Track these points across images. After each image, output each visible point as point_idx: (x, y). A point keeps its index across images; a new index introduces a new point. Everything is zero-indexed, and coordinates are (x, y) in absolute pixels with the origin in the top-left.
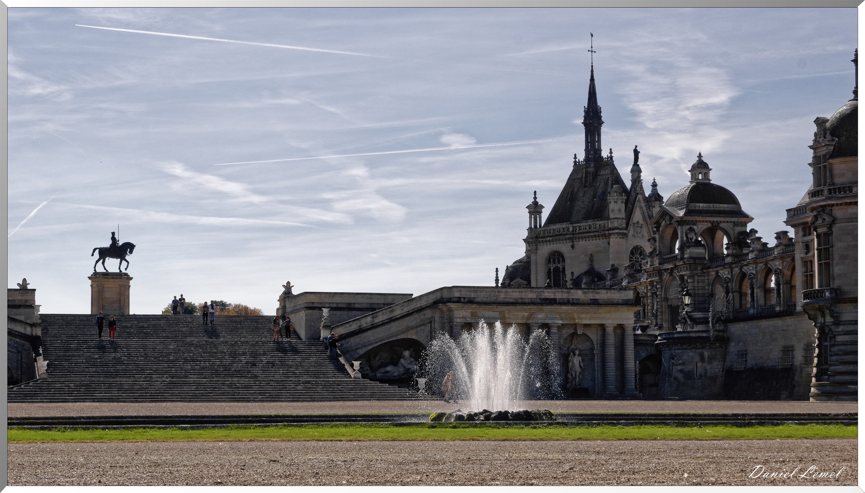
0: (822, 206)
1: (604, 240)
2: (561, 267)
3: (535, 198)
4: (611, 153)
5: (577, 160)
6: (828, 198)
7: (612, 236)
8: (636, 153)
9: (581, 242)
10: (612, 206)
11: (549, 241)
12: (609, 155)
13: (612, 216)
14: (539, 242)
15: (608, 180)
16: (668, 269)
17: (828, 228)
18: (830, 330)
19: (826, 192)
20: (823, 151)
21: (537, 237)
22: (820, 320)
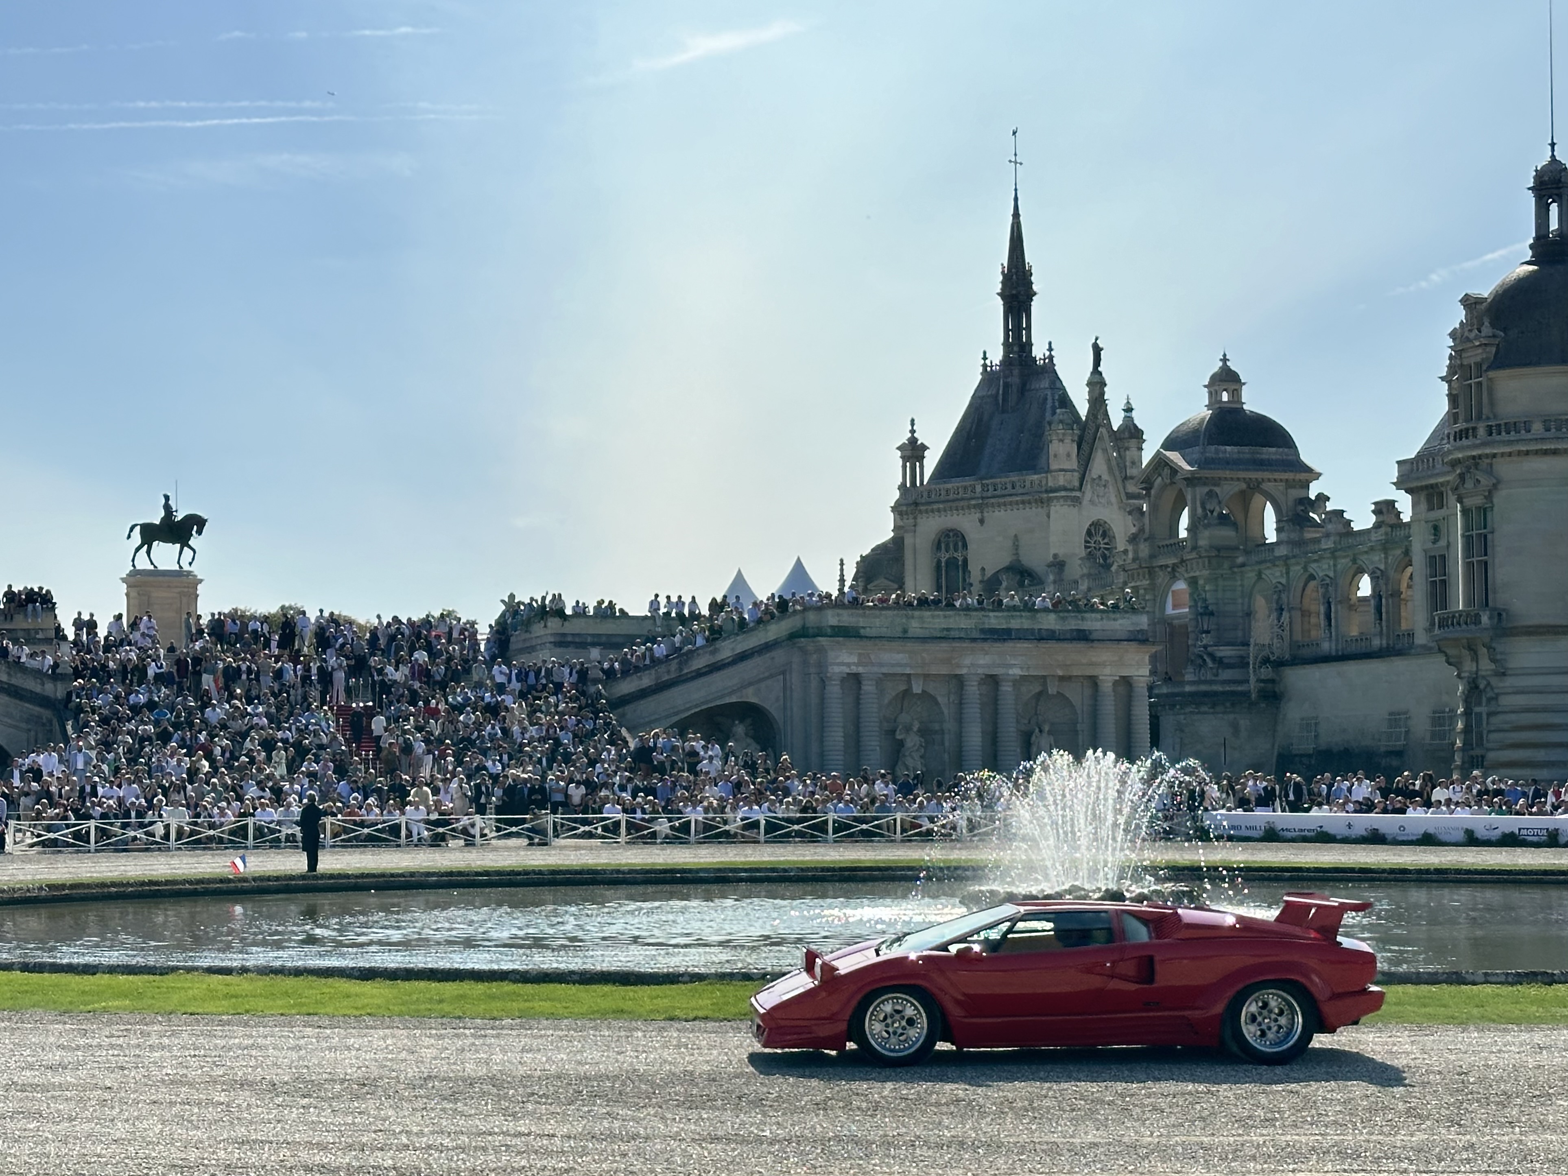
0: (1474, 457)
1: (1040, 509)
2: (960, 559)
3: (913, 431)
4: (1050, 349)
5: (988, 362)
6: (1484, 444)
7: (1055, 503)
8: (1097, 351)
9: (997, 513)
10: (1056, 447)
11: (939, 510)
12: (1047, 353)
13: (1054, 466)
14: (921, 512)
15: (1046, 399)
16: (1167, 566)
17: (1486, 497)
18: (1489, 684)
19: (1481, 432)
20: (1474, 357)
21: (916, 504)
22: (1469, 666)
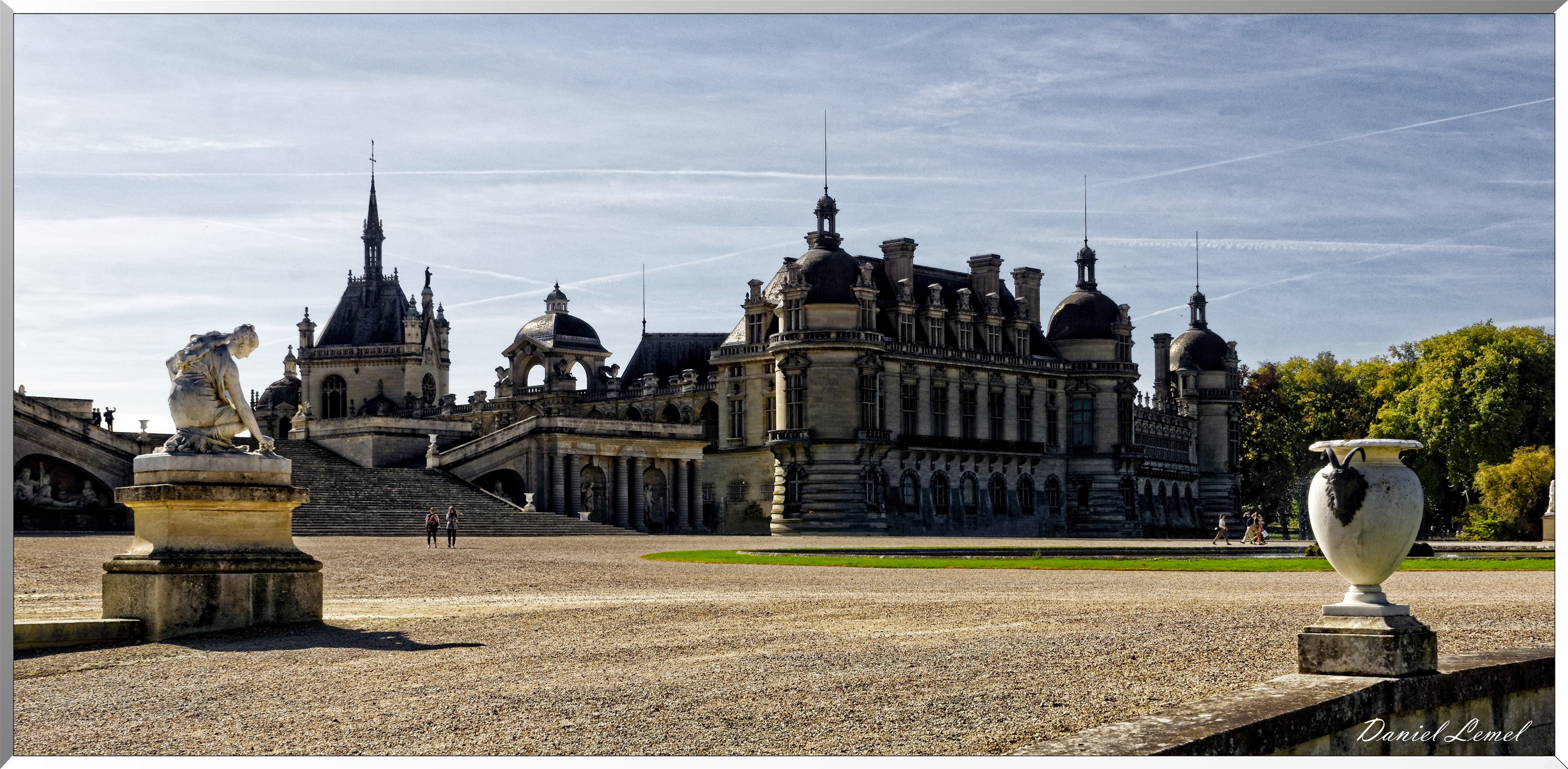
0: (796, 349)
1: (397, 366)
2: (341, 393)
3: (307, 315)
4: (396, 272)
5: (352, 277)
6: (803, 342)
7: (409, 362)
8: (428, 275)
9: (367, 366)
10: (408, 330)
11: (327, 363)
12: (394, 275)
13: (408, 340)
14: (314, 364)
15: (395, 301)
16: (526, 402)
17: (802, 371)
18: (803, 469)
19: (802, 336)
20: (796, 295)
21: (311, 358)
22: (788, 459)
